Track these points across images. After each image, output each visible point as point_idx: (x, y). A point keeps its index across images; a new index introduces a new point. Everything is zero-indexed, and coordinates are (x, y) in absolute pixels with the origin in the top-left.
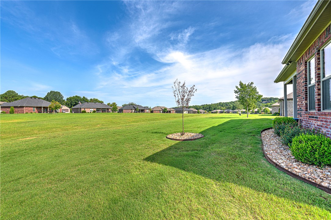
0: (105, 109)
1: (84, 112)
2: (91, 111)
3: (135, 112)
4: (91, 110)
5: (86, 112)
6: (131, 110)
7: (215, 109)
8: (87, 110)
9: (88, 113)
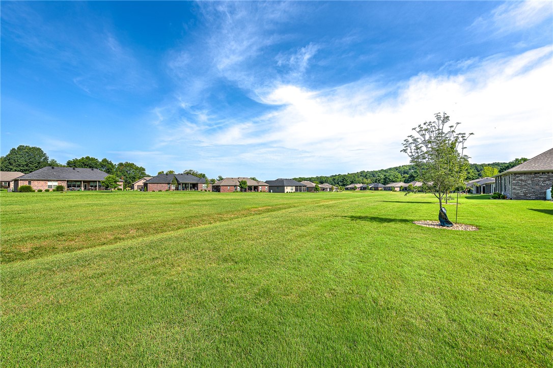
0: (96, 181)
1: (27, 189)
2: (50, 186)
3: (177, 189)
4: (50, 183)
5: (34, 188)
6: (168, 184)
7: (352, 183)
8: (35, 185)
9: (40, 191)
